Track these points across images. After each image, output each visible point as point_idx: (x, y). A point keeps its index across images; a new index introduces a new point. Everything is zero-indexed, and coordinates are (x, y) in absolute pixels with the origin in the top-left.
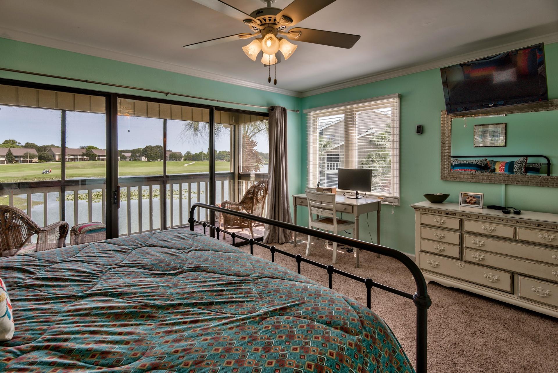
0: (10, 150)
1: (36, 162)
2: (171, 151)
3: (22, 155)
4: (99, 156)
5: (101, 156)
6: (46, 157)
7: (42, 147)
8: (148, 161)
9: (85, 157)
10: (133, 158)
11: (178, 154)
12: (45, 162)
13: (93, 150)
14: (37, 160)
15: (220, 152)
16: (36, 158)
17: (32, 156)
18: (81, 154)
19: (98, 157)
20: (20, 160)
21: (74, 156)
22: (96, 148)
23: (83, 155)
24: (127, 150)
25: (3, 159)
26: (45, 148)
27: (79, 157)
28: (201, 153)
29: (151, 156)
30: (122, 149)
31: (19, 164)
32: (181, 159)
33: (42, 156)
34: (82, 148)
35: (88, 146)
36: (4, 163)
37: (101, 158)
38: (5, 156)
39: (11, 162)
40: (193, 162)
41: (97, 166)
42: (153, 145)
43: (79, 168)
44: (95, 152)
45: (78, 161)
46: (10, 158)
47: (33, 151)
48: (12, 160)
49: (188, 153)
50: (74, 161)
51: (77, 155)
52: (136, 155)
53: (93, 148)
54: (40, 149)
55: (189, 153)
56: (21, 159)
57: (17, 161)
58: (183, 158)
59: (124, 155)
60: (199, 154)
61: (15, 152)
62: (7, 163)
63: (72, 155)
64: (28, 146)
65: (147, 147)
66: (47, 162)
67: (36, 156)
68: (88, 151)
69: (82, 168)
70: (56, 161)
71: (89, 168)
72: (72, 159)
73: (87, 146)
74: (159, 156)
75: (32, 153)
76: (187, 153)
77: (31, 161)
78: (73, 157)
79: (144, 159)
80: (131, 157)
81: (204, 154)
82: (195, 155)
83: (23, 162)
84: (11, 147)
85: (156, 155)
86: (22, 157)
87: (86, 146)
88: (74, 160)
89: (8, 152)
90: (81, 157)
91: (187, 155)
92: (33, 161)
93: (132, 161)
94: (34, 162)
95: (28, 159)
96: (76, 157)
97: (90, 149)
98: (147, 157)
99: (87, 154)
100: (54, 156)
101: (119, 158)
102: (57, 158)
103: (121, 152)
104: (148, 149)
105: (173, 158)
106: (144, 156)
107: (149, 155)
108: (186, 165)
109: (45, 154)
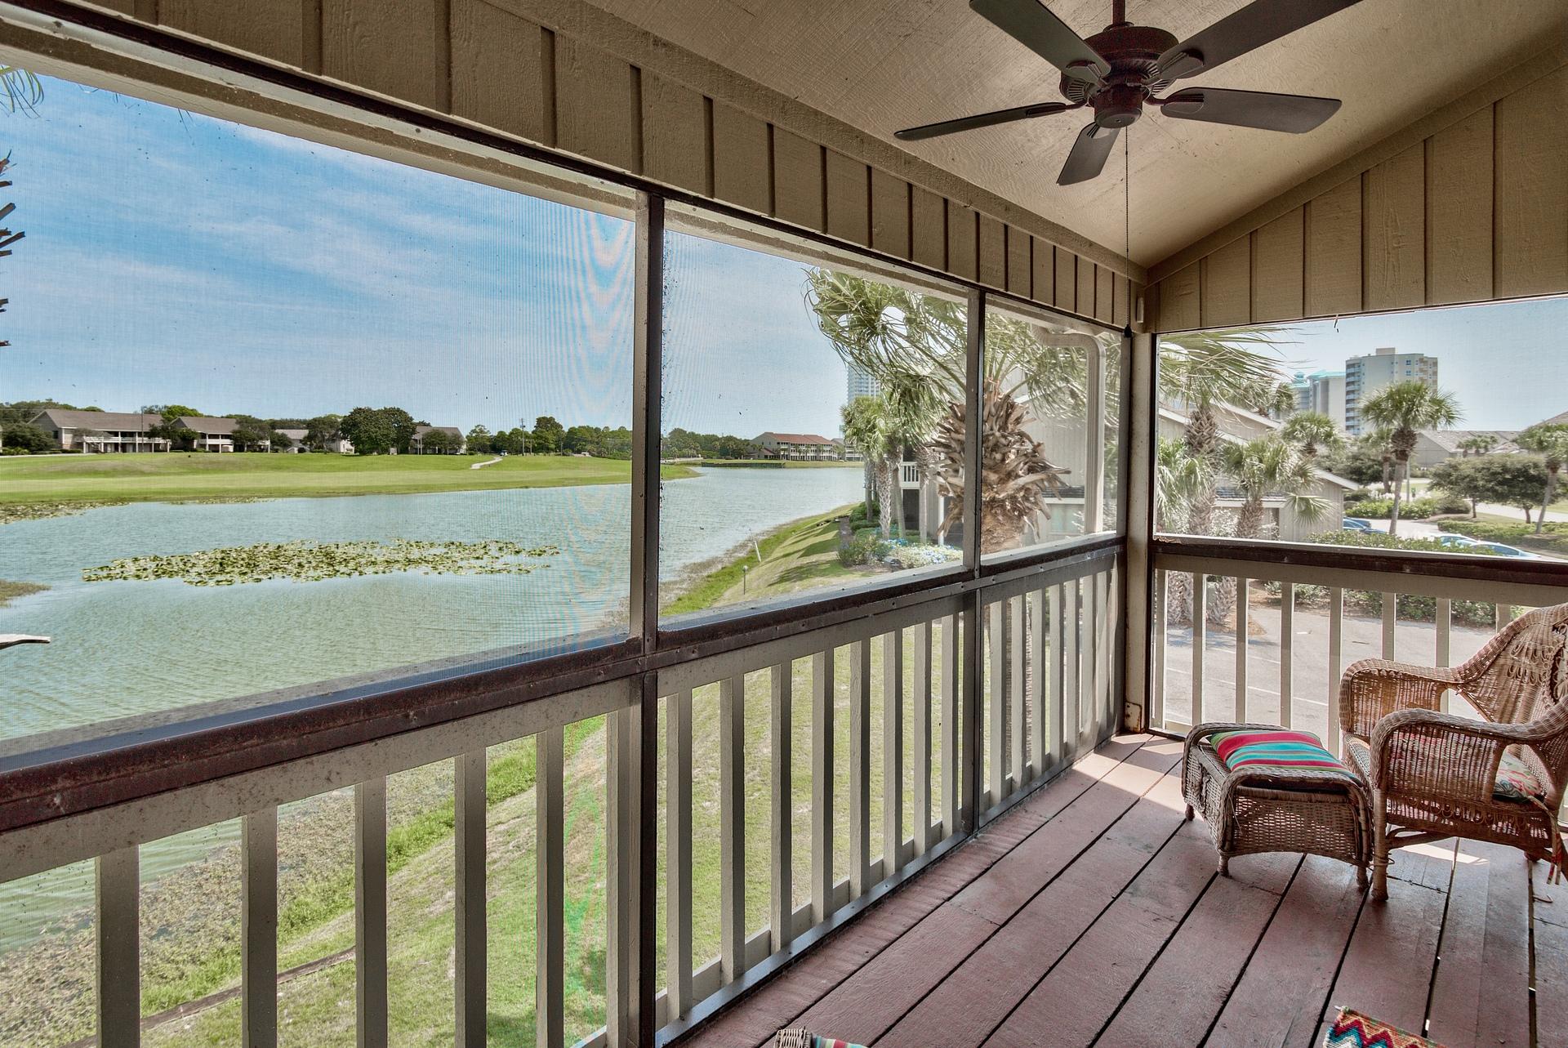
2: (428, 425)
4: (203, 436)
5: (214, 437)
6: (30, 439)
7: (18, 406)
8: (360, 453)
9: (159, 441)
10: (311, 445)
11: (449, 433)
12: (26, 453)
13: (183, 419)
15: (572, 431)
18: (147, 429)
19: (202, 441)
21: (124, 434)
22: (193, 414)
23: (152, 434)
24: (292, 421)
26: (25, 410)
27: (138, 440)
28: (515, 432)
29: (370, 437)
30: (277, 418)
32: (460, 448)
33: (16, 436)
34: (150, 412)
35: (170, 405)
37: (210, 442)
40: (498, 459)
41: (201, 466)
42: (376, 407)
43: (143, 473)
44: (191, 424)
45: (134, 451)
49: (478, 432)
50: (124, 451)
51: (132, 434)
52: (323, 436)
53: (183, 412)
54: (10, 415)
55: (482, 431)
58: (464, 447)
59: (283, 435)
60: (511, 433)
63: (116, 434)
65: (358, 411)
66: (33, 453)
68: (169, 420)
69: (151, 474)
70: (65, 452)
71: (175, 474)
72: (116, 445)
73: (165, 407)
74: (393, 440)
76: (474, 431)
78: (119, 440)
79: (345, 446)
80: (304, 441)
81: (527, 436)
82: (498, 437)
85: (387, 436)
87: (161, 405)
88: (124, 447)
90: (146, 440)
91: (476, 438)
93: (308, 454)
96: (128, 440)
97: (174, 415)
98: (356, 442)
99: (164, 429)
100: (57, 434)
101: (268, 443)
102: (67, 440)
103: (274, 425)
104: (359, 418)
105: (435, 445)
106: (345, 438)
107: (362, 435)
108: (476, 466)
109: (25, 427)
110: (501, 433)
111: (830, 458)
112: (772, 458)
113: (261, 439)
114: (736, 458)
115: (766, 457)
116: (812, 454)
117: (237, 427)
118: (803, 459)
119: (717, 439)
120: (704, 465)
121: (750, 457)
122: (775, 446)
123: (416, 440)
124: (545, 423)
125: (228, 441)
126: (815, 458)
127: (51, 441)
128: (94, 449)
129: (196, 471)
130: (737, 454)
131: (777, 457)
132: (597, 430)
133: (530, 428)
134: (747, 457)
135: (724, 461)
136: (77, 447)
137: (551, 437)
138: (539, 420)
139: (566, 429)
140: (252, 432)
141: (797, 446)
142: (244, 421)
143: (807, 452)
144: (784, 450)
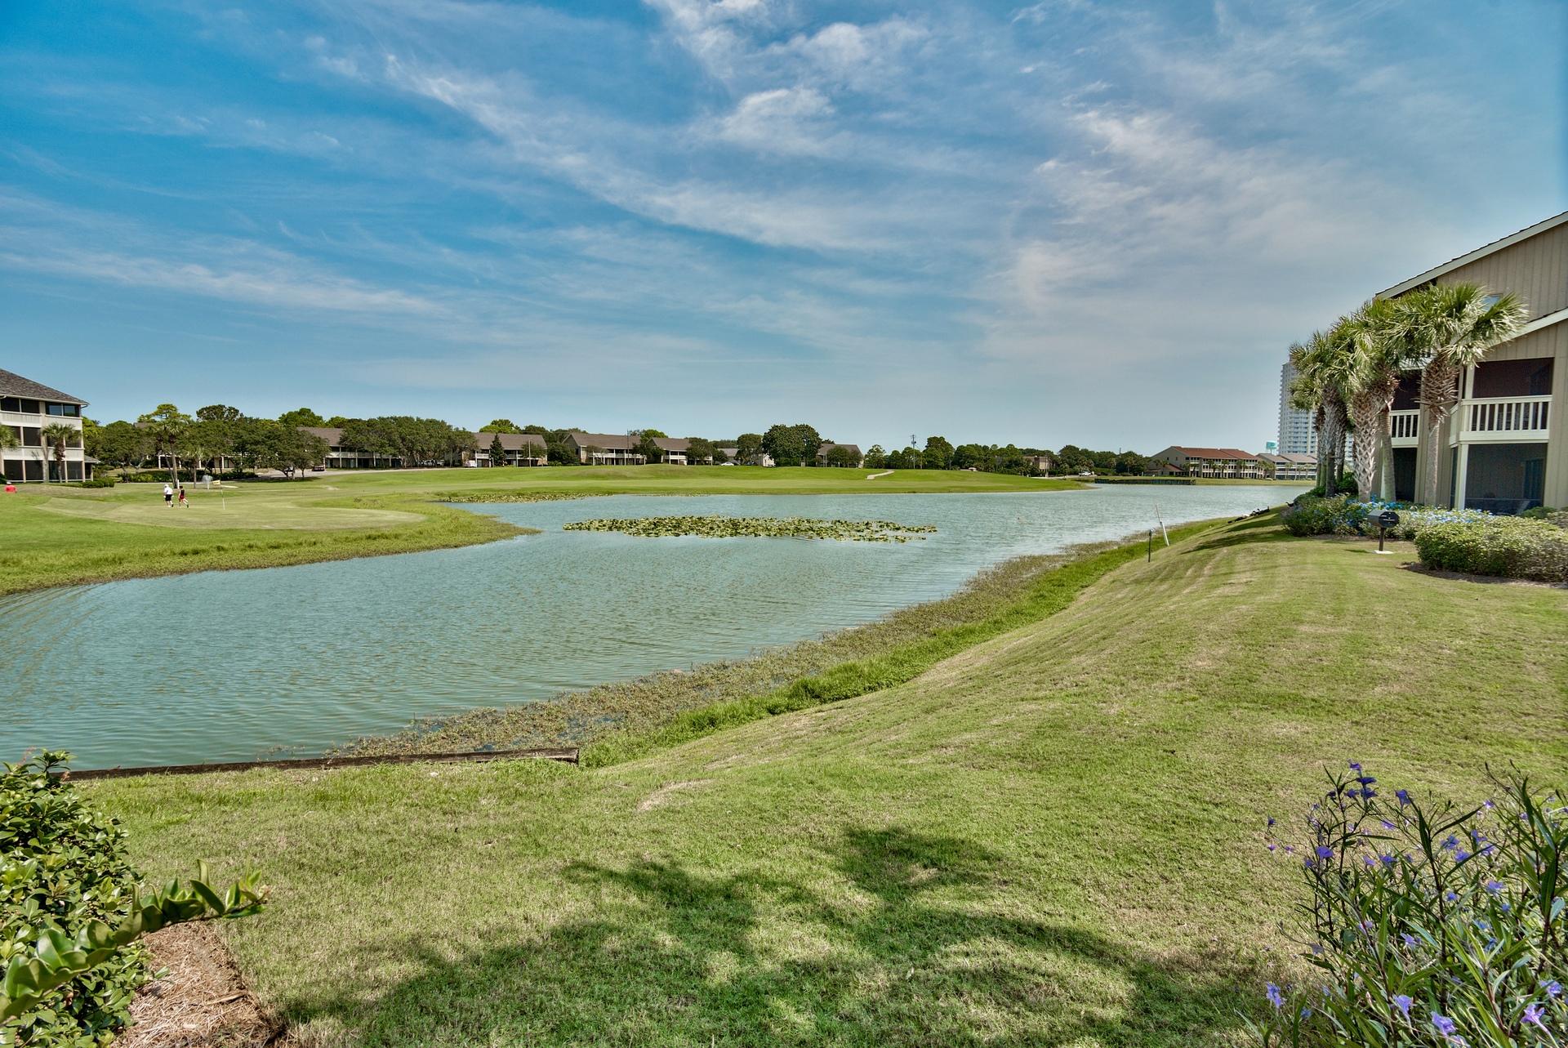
0: (496, 438)
1: (545, 465)
2: (833, 442)
3: (519, 448)
4: (667, 453)
5: (675, 453)
6: (563, 455)
7: (556, 433)
8: (778, 464)
9: (639, 456)
10: (742, 460)
11: (850, 451)
12: (560, 465)
13: (654, 439)
14: (543, 460)
15: (960, 448)
16: (544, 457)
17: (537, 452)
18: (631, 447)
19: (666, 456)
20: (516, 460)
21: (618, 451)
22: (662, 435)
23: (634, 451)
24: (729, 441)
25: (485, 456)
26: (561, 435)
27: (626, 456)
28: (908, 451)
29: (784, 451)
30: (718, 439)
31: (514, 467)
32: (858, 463)
33: (555, 453)
34: (634, 434)
35: (646, 429)
36: (488, 466)
37: (672, 457)
38: (488, 450)
39: (498, 463)
40: (890, 472)
41: (663, 473)
42: (790, 424)
44: (659, 444)
45: (624, 464)
46: (497, 455)
47: (539, 441)
48: (501, 458)
49: (875, 451)
50: (617, 464)
51: (622, 451)
52: (750, 452)
53: (654, 434)
54: (550, 437)
55: (878, 451)
56: (518, 457)
57: (510, 462)
58: (862, 462)
59: (722, 452)
60: (904, 452)
61: (509, 443)
62: (493, 466)
63: (612, 451)
64: (530, 430)
65: (775, 428)
66: (564, 465)
67: (544, 452)
68: (645, 441)
69: (631, 478)
70: (582, 464)
71: (648, 478)
72: (613, 459)
73: (643, 431)
74: (803, 453)
75: (536, 444)
76: (871, 451)
77: (534, 463)
78: (614, 455)
79: (767, 461)
80: (736, 457)
81: (917, 454)
82: (892, 455)
83: (522, 463)
84: (500, 432)
85: (797, 449)
86: (519, 452)
87: (640, 429)
88: (617, 461)
89: (493, 443)
90: (631, 456)
91: (873, 457)
92: (539, 463)
93: (739, 467)
94: (540, 466)
95: (530, 458)
96: (620, 456)
97: (650, 435)
98: (774, 456)
99: (642, 447)
100: (578, 452)
101: (711, 459)
102: (583, 455)
103: (716, 444)
104: (776, 434)
105: (837, 461)
106: (765, 452)
107: (778, 448)
108: (871, 477)
109: (560, 446)
110: (895, 452)
111: (1254, 476)
112: (1178, 475)
113: (706, 455)
114: (1135, 475)
115: (1171, 474)
116: (1231, 471)
117: (690, 445)
118: (1218, 476)
119: (1113, 455)
120: (1097, 481)
121: (1153, 473)
122: (1184, 462)
123: (822, 456)
124: (935, 443)
125: (683, 457)
126: (1231, 476)
127: (573, 456)
128: (599, 462)
129: (658, 477)
130: (1136, 470)
131: (1186, 474)
132: (985, 448)
133: (921, 446)
134: (1147, 474)
135: (1120, 478)
136: (589, 461)
137: (940, 454)
138: (930, 440)
139: (955, 447)
140: (702, 450)
141: (1210, 461)
142: (694, 441)
143: (1224, 468)
144: (1195, 466)
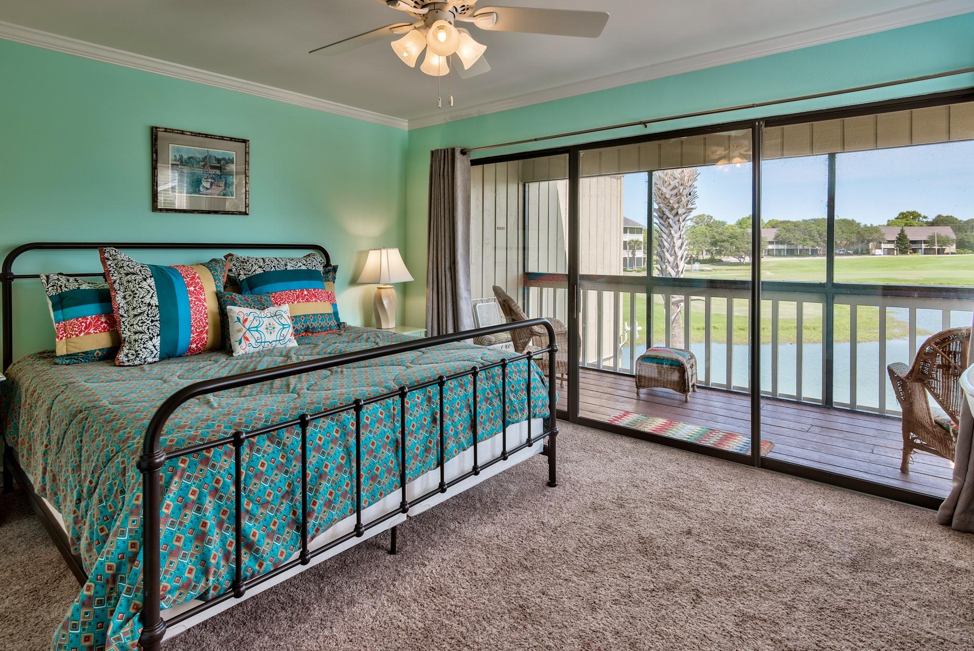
0: (902, 231)
1: (952, 253)
3: (925, 238)
12: (970, 253)
14: (953, 248)
16: (952, 245)
17: (944, 242)
20: (921, 249)
25: (891, 246)
31: (919, 256)
33: (964, 241)
36: (894, 254)
38: (894, 241)
39: (903, 252)
46: (902, 245)
47: (947, 232)
48: (906, 248)
54: (962, 227)
56: (924, 246)
57: (915, 251)
61: (912, 234)
62: (897, 254)
64: (939, 221)
67: (953, 241)
75: (943, 234)
77: (941, 252)
83: (927, 251)
84: (906, 225)
86: (925, 242)
89: (899, 234)
92: (946, 252)
94: (947, 254)
95: (936, 247)
109: (970, 234)
